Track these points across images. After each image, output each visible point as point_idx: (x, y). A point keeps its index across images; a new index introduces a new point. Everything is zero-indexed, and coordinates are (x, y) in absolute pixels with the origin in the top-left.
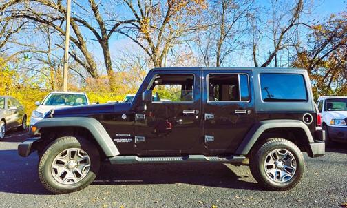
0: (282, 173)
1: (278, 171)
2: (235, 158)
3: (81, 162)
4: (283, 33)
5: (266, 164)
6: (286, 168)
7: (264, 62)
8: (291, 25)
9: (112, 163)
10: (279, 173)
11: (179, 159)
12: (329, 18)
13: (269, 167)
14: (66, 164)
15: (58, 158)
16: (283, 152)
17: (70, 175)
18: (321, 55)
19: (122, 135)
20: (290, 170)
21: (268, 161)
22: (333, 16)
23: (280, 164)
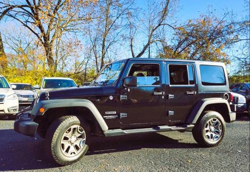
0: (214, 135)
1: (212, 133)
2: (188, 126)
3: (80, 137)
4: (153, 30)
5: (206, 129)
6: (216, 131)
7: (139, 52)
8: (160, 25)
9: (106, 136)
10: (212, 135)
11: (151, 130)
12: (187, 23)
13: (207, 131)
14: (69, 140)
15: (65, 135)
16: (214, 120)
17: (72, 149)
18: (180, 50)
19: (109, 113)
20: (218, 132)
21: (206, 127)
22: (190, 21)
23: (213, 128)
